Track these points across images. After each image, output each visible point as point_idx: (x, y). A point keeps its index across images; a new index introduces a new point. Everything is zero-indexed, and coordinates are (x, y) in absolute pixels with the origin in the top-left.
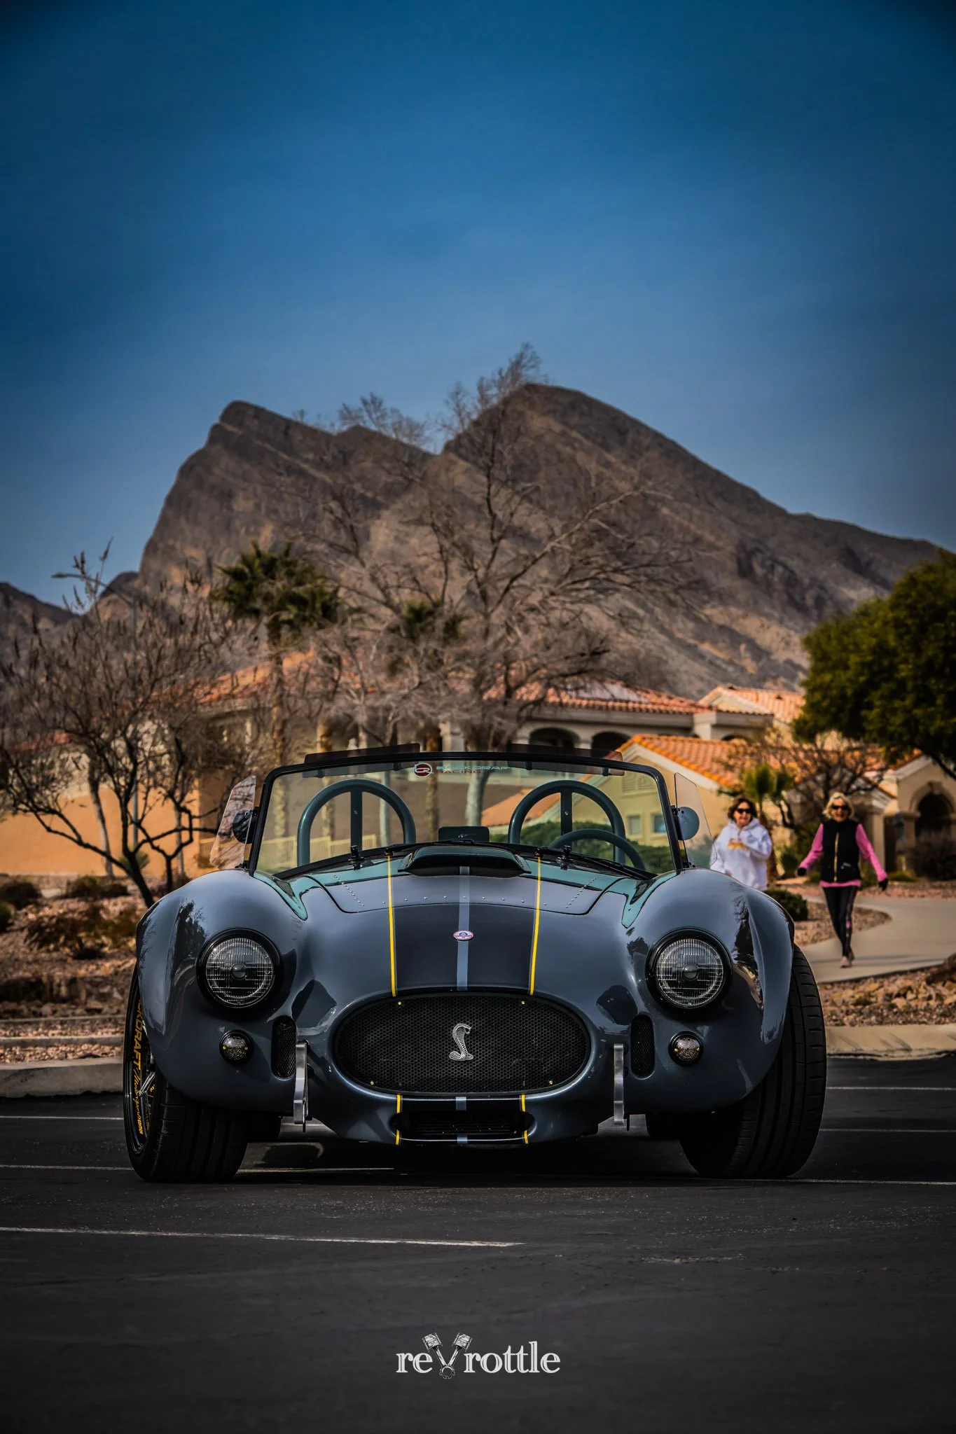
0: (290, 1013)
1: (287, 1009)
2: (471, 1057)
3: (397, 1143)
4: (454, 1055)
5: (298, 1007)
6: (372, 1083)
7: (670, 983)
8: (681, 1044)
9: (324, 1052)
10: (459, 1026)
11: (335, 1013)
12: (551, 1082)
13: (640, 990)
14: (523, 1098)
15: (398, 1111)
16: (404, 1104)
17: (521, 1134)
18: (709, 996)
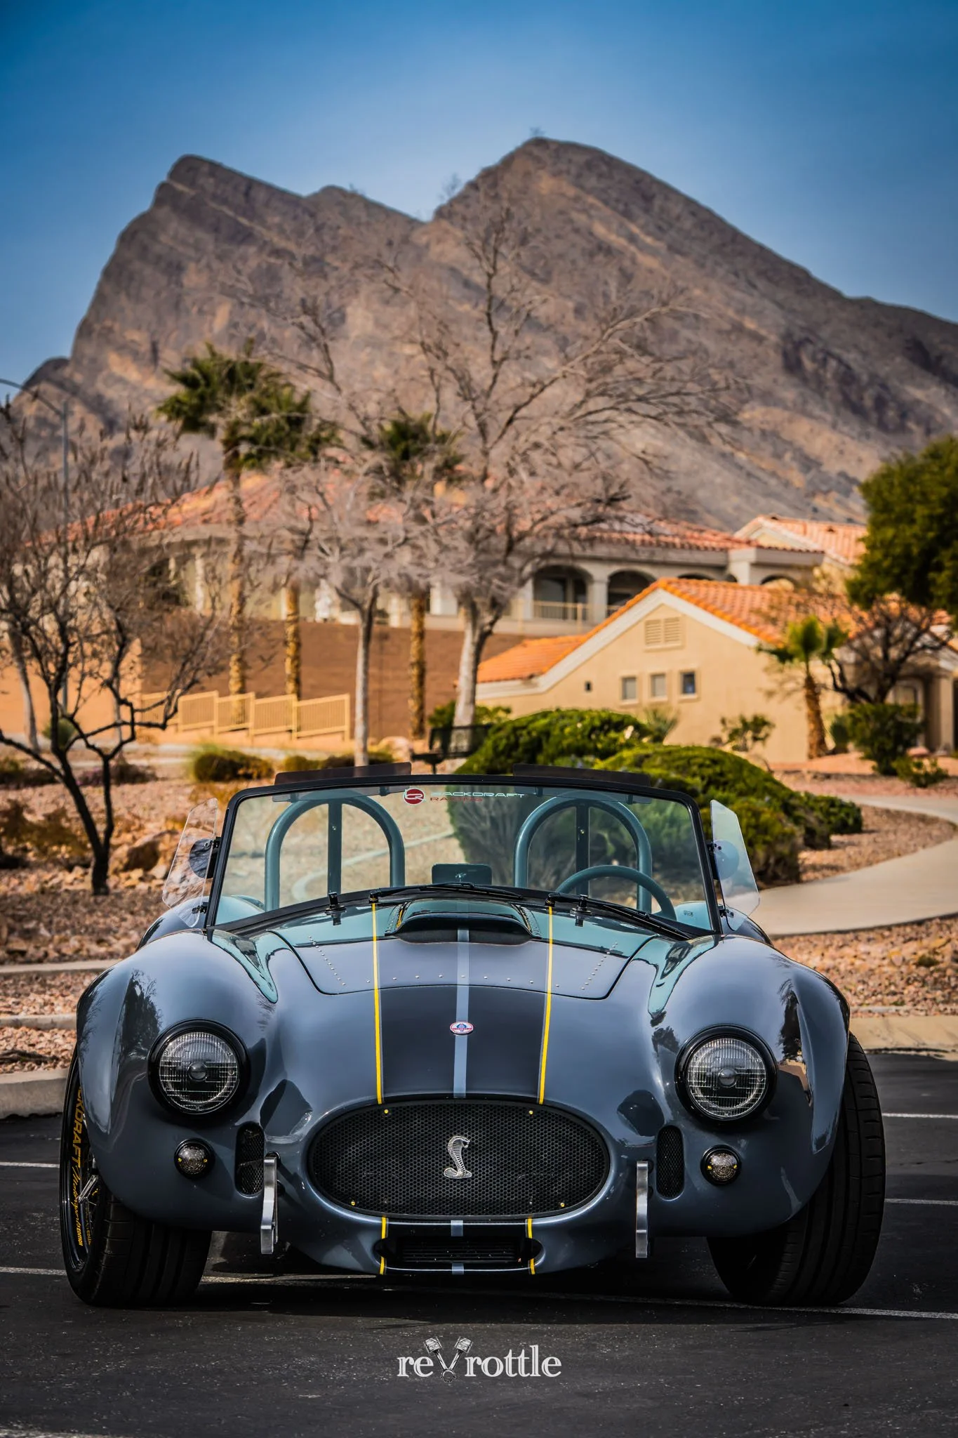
0: (257, 1118)
1: (255, 1115)
2: (469, 1174)
3: (382, 1272)
4: (449, 1172)
5: (267, 1112)
6: (353, 1203)
7: (704, 1091)
8: (715, 1160)
9: (297, 1167)
10: (455, 1138)
11: (310, 1121)
12: (562, 1205)
13: (668, 1097)
14: (529, 1223)
15: (383, 1236)
16: (390, 1227)
17: (525, 1263)
18: (749, 1105)
